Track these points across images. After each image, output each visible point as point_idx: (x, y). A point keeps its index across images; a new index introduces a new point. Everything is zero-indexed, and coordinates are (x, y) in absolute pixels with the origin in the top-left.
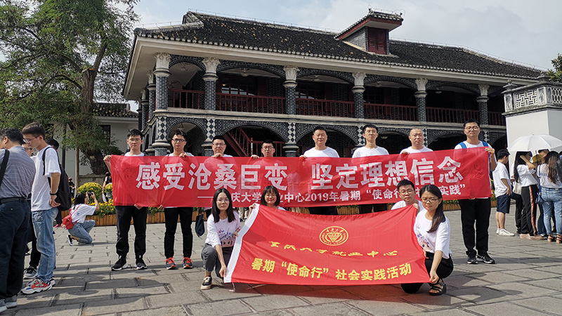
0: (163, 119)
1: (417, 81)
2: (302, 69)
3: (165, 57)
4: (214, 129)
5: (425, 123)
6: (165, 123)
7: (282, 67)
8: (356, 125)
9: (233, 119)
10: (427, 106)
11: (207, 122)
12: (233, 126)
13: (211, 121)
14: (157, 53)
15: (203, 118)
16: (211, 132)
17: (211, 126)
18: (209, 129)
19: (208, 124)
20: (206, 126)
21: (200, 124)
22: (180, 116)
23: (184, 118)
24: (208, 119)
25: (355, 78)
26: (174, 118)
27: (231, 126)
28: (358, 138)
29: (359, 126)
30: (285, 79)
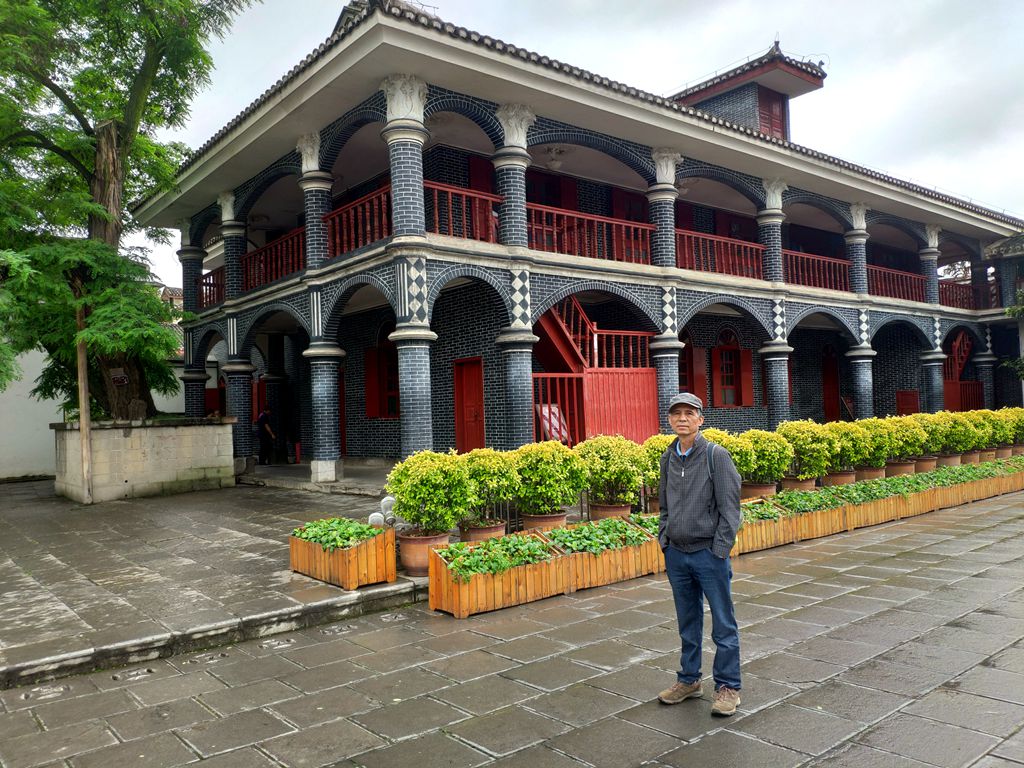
0: (418, 265)
2: (685, 159)
3: (418, 87)
4: (528, 298)
6: (424, 274)
7: (649, 149)
8: (771, 297)
9: (565, 274)
10: (868, 261)
11: (512, 277)
12: (564, 290)
13: (522, 277)
14: (397, 76)
15: (503, 266)
16: (524, 304)
17: (523, 290)
18: (517, 297)
19: (517, 284)
20: (513, 291)
21: (496, 281)
22: (456, 260)
23: (464, 265)
24: (517, 270)
25: (769, 191)
26: (441, 264)
27: (561, 291)
28: (776, 325)
29: (778, 299)
30: (654, 180)
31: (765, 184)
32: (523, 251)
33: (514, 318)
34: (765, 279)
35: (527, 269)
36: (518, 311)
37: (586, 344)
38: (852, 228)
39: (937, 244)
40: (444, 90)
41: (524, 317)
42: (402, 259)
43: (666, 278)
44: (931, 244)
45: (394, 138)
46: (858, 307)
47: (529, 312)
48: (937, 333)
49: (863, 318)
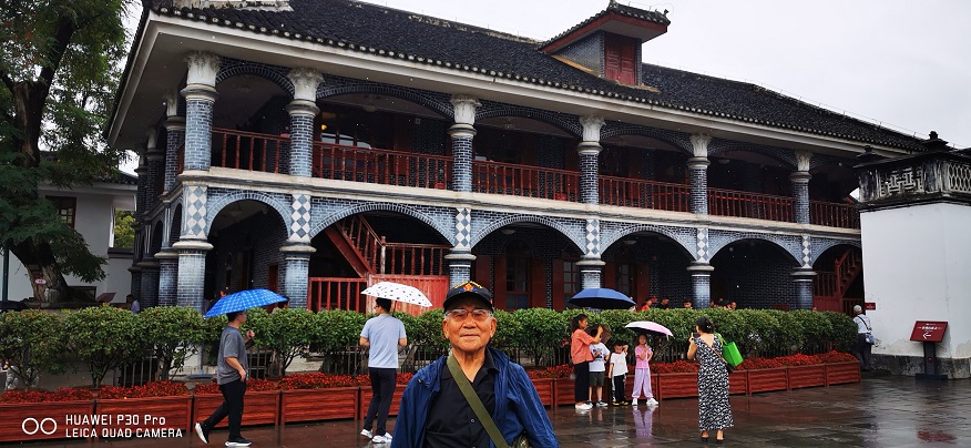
0: (197, 192)
1: (693, 139)
2: (487, 103)
3: (208, 60)
4: (306, 216)
7: (448, 96)
8: (584, 217)
9: (348, 196)
11: (293, 200)
12: (347, 210)
13: (302, 200)
14: (192, 52)
15: (286, 191)
16: (301, 222)
17: (302, 211)
19: (297, 205)
20: (293, 211)
21: (279, 205)
22: (237, 187)
23: (245, 191)
24: (296, 194)
25: (584, 126)
26: (223, 191)
27: (342, 212)
28: (587, 242)
29: (590, 219)
30: (453, 121)
31: (581, 120)
32: (300, 180)
33: (292, 232)
34: (580, 201)
35: (308, 194)
36: (296, 227)
37: (373, 253)
38: (693, 156)
39: (807, 168)
40: (238, 60)
41: (301, 232)
43: (459, 201)
44: (801, 168)
45: (189, 98)
46: (696, 226)
47: (306, 228)
48: (806, 251)
49: (700, 236)
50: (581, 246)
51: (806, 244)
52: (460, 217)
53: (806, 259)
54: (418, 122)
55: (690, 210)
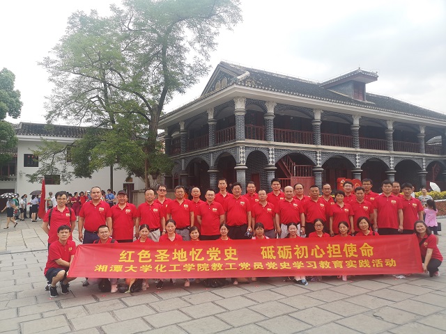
0: (243, 148)
1: (388, 122)
2: (324, 111)
3: (243, 99)
4: (274, 156)
5: (393, 152)
6: (244, 151)
7: (312, 109)
8: (355, 153)
9: (285, 148)
10: (394, 139)
11: (269, 150)
13: (272, 150)
14: (238, 97)
15: (267, 147)
16: (272, 158)
17: (272, 154)
18: (271, 156)
19: (271, 152)
20: (269, 154)
21: (265, 152)
22: (253, 146)
23: (255, 147)
24: (270, 148)
25: (354, 119)
26: (249, 147)
27: (284, 153)
28: (356, 163)
29: (357, 154)
30: (314, 119)
31: (353, 117)
32: (272, 143)
33: (269, 162)
34: (353, 147)
35: (274, 148)
36: (271, 160)
37: (292, 169)
38: (387, 129)
39: (424, 132)
40: (251, 99)
41: (272, 162)
42: (238, 147)
44: (422, 132)
45: (237, 114)
46: (389, 156)
47: (274, 160)
48: (424, 164)
49: (391, 159)
50: (354, 164)
51: (424, 161)
52: (318, 155)
53: (424, 167)
54: (292, 118)
55: (387, 150)
